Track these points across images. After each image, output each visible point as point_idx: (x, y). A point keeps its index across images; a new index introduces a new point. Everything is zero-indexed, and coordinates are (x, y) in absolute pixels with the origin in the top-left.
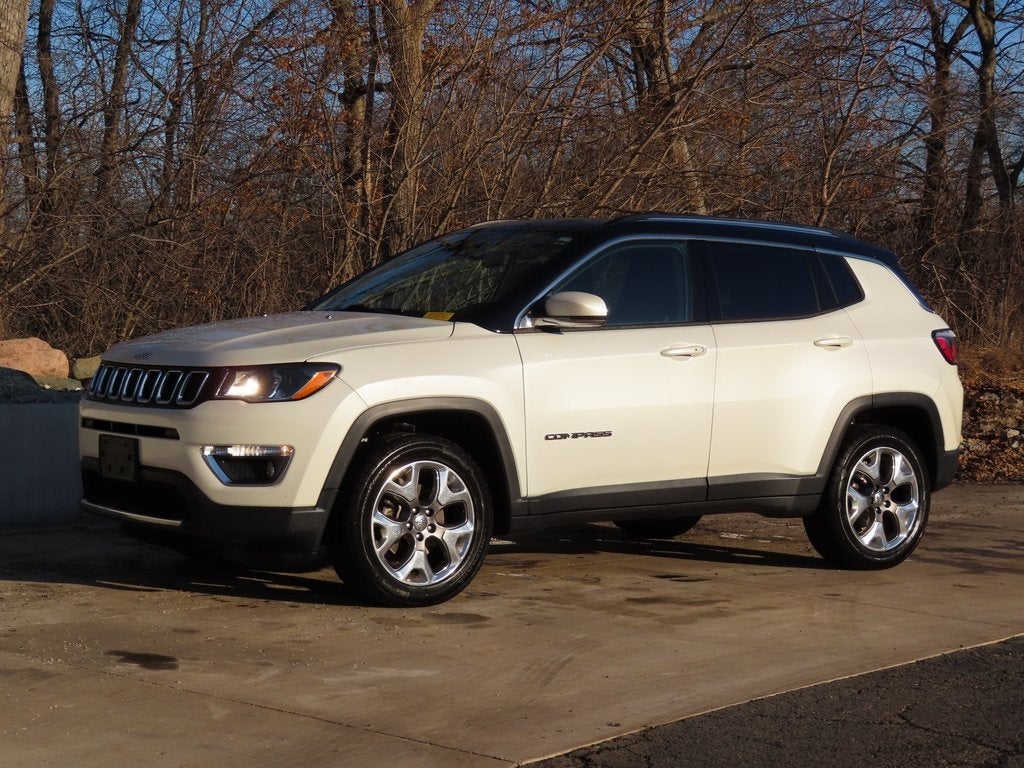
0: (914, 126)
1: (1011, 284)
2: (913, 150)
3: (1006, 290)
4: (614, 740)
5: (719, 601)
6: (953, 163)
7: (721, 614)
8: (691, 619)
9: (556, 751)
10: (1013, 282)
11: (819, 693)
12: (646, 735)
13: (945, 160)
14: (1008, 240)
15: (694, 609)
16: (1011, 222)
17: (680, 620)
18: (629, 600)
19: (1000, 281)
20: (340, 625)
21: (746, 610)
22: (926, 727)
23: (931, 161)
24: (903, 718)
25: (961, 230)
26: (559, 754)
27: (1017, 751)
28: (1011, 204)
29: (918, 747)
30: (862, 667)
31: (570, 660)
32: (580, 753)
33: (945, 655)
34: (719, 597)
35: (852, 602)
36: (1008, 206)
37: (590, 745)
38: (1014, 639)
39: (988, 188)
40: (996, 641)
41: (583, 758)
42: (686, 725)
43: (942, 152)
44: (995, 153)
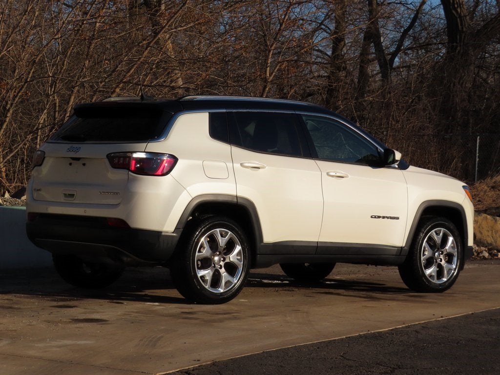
0: (321, 24)
1: (390, 135)
2: (321, 40)
3: (386, 139)
4: (199, 366)
5: (233, 313)
6: (350, 51)
7: (235, 318)
8: (221, 321)
9: (172, 370)
10: (391, 134)
11: (298, 349)
12: (214, 364)
13: (345, 50)
14: (388, 105)
15: (221, 316)
16: (390, 93)
17: (215, 321)
18: (183, 313)
19: (382, 133)
20: (28, 323)
21: (249, 317)
22: (354, 360)
23: (334, 50)
24: (342, 357)
25: (357, 99)
26: (174, 371)
27: (399, 368)
28: (389, 81)
29: (351, 367)
30: (318, 340)
31: (162, 337)
32: (184, 371)
33: (360, 335)
34: (233, 311)
35: (307, 313)
36: (388, 82)
37: (187, 368)
38: (396, 328)
39: (374, 68)
40: (387, 329)
41: (186, 373)
42: (234, 361)
43: (342, 43)
44: (378, 45)
